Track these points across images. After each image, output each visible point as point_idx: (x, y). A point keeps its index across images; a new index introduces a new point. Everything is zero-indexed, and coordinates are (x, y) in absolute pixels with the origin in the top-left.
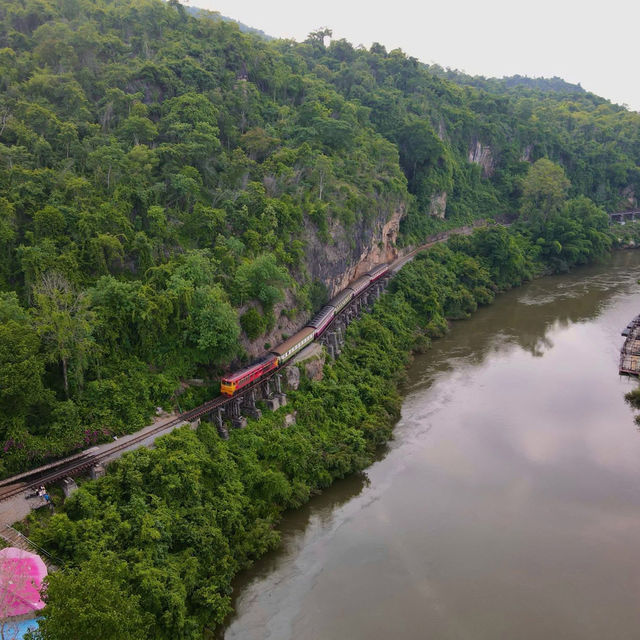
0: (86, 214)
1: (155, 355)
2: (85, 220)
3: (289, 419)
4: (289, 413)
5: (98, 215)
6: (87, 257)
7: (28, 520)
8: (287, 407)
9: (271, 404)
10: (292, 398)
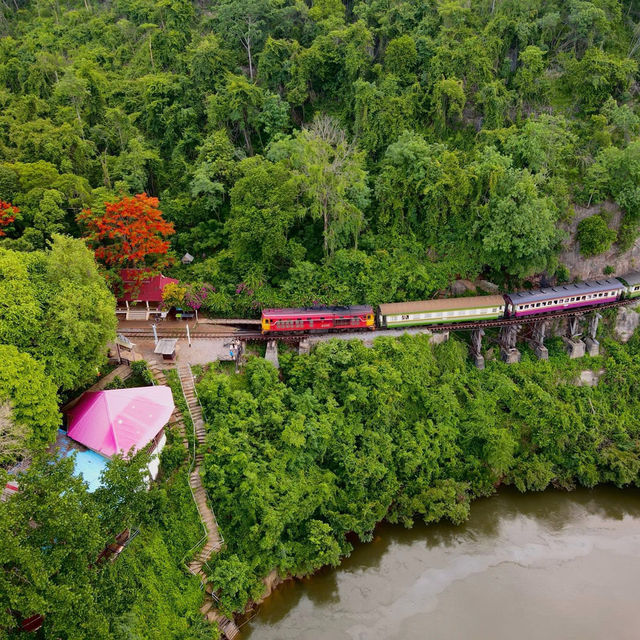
0: (444, 49)
1: (438, 239)
2: (441, 57)
3: (586, 377)
4: (591, 368)
5: (456, 52)
6: (427, 105)
7: (208, 368)
8: (593, 361)
9: (570, 348)
10: (610, 351)
